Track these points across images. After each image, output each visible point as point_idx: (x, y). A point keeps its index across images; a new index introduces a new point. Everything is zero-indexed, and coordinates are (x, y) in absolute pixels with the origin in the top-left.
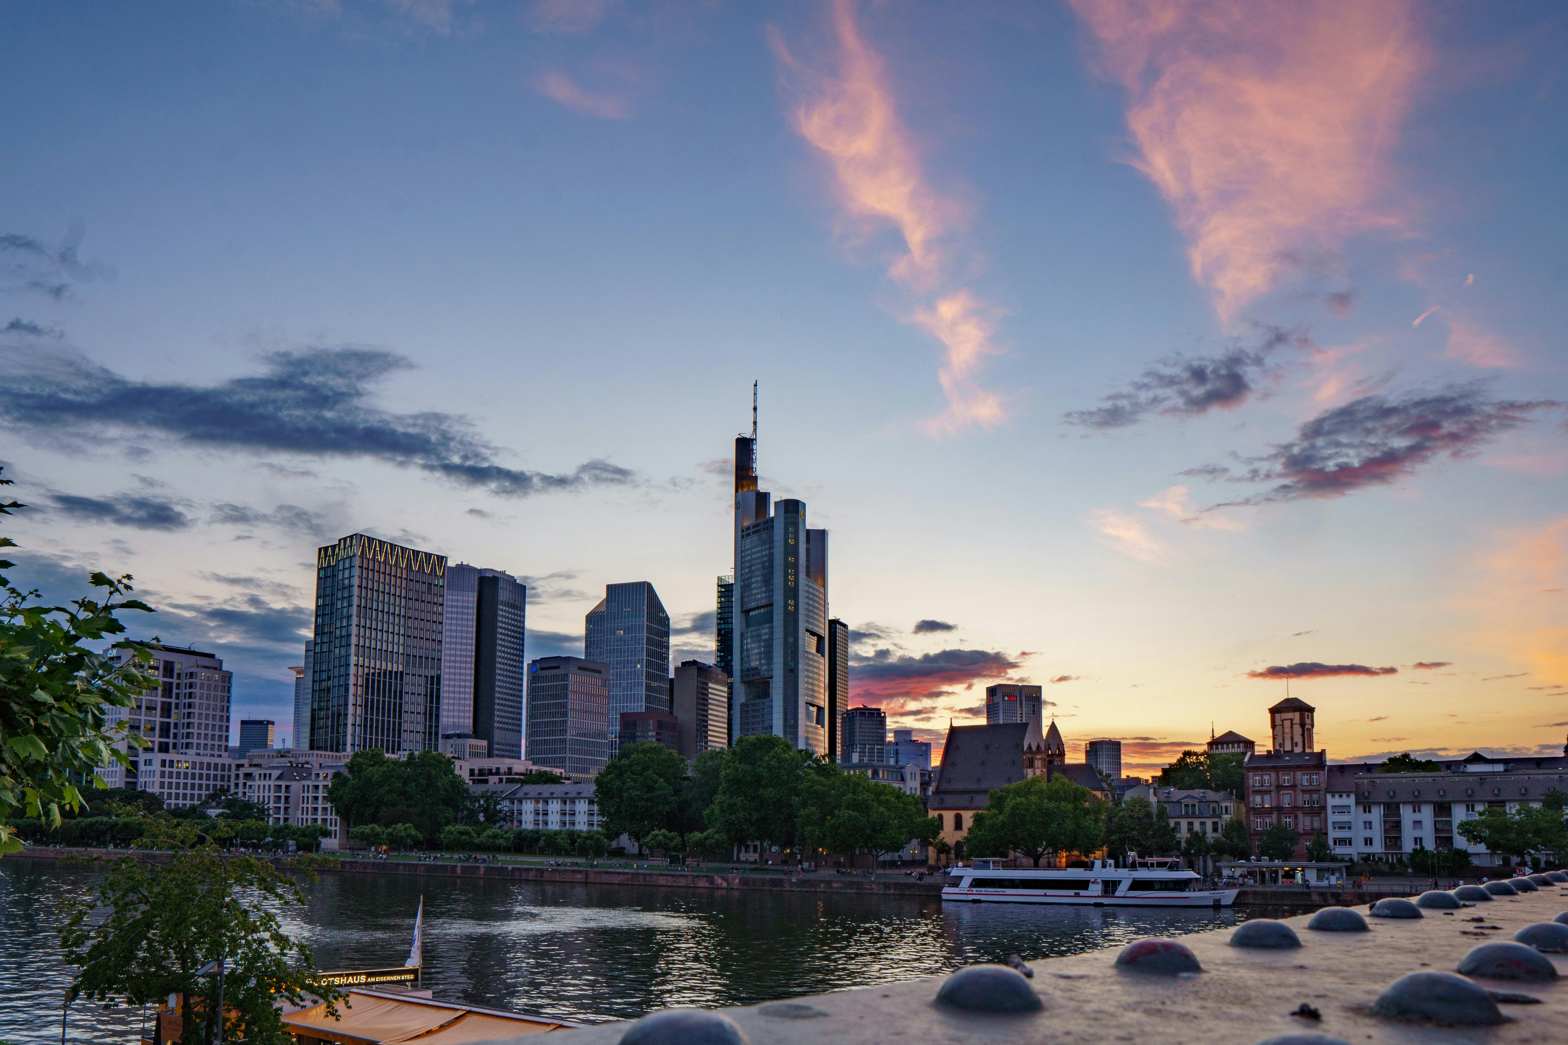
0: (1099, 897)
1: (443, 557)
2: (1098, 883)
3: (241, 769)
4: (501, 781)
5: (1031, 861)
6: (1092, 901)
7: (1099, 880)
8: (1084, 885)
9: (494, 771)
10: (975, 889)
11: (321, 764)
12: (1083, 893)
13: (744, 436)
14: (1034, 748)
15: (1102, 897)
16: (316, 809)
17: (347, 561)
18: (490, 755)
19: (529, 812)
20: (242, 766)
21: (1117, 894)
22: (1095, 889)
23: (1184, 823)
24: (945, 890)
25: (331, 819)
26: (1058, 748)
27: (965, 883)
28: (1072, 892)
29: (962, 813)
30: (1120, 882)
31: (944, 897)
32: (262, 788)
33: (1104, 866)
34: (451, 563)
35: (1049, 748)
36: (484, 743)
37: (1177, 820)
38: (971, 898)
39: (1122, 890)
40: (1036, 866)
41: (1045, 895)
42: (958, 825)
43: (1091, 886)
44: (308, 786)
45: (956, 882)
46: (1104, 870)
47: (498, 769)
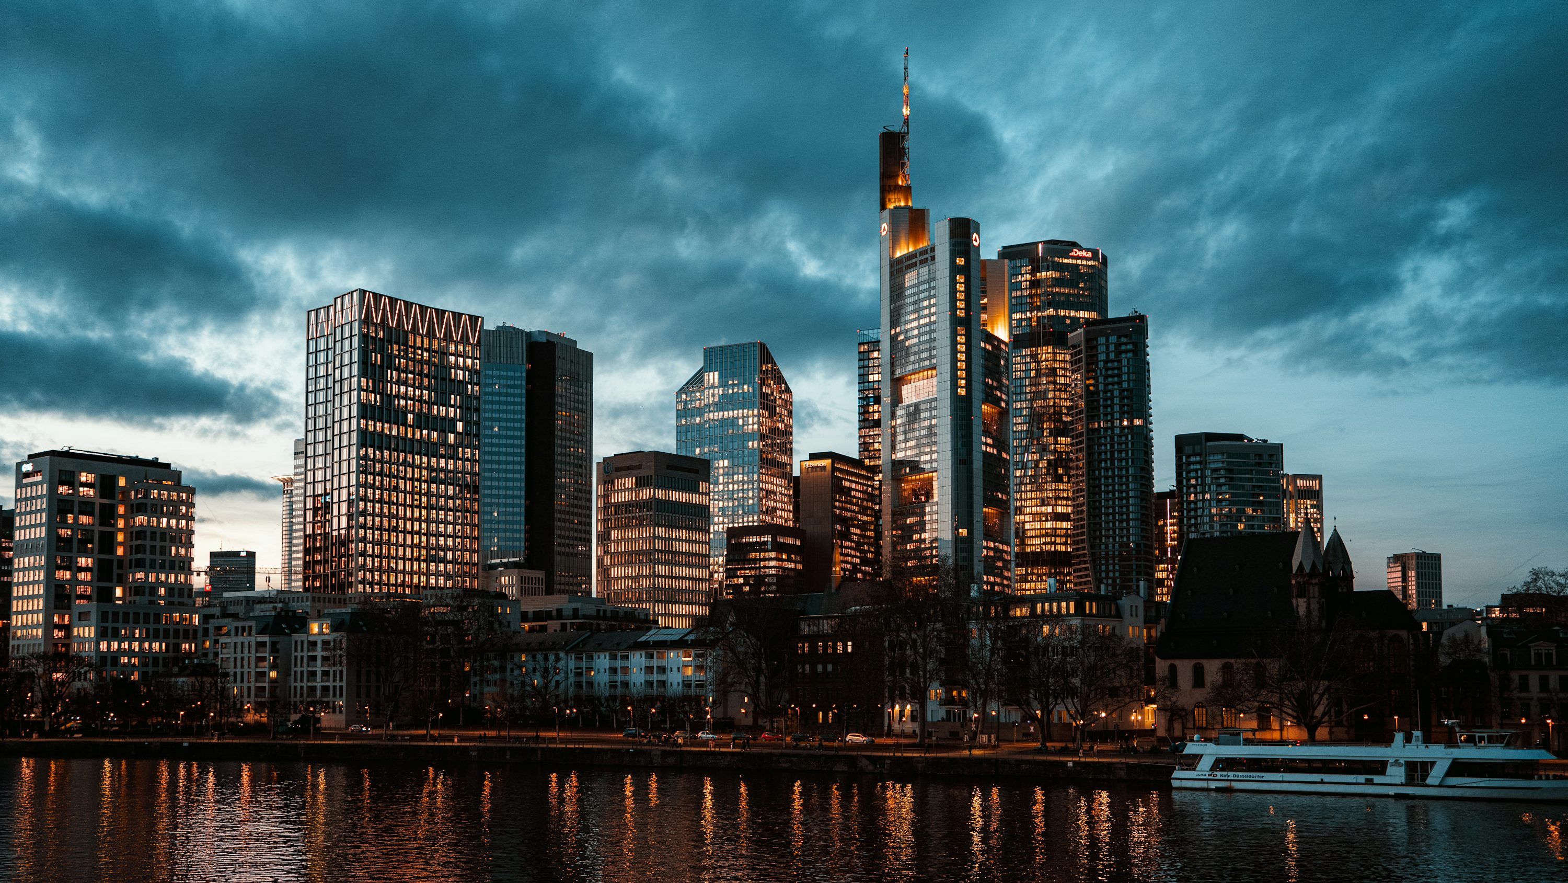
0: (1401, 785)
1: (477, 318)
2: (1400, 765)
3: (211, 621)
4: (564, 626)
5: (1304, 735)
6: (1392, 791)
7: (1402, 761)
8: (1380, 767)
9: (554, 614)
10: (1219, 774)
11: (319, 611)
12: (1377, 779)
13: (891, 129)
14: (1307, 569)
15: (1406, 785)
16: (313, 674)
17: (347, 328)
18: (549, 591)
19: (602, 671)
20: (212, 616)
21: (1429, 781)
22: (1396, 774)
23: (1534, 680)
24: (1177, 774)
25: (335, 687)
26: (1343, 569)
27: (1205, 764)
28: (1361, 778)
29: (1205, 662)
30: (1433, 764)
31: (1175, 784)
32: (239, 646)
33: (1408, 739)
34: (490, 326)
35: (1330, 569)
36: (540, 574)
37: (1524, 673)
38: (1213, 785)
39: (1435, 776)
40: (1312, 740)
41: (1322, 782)
42: (1198, 680)
43: (1390, 770)
44: (302, 642)
45: (1192, 762)
46: (1408, 746)
47: (559, 611)
